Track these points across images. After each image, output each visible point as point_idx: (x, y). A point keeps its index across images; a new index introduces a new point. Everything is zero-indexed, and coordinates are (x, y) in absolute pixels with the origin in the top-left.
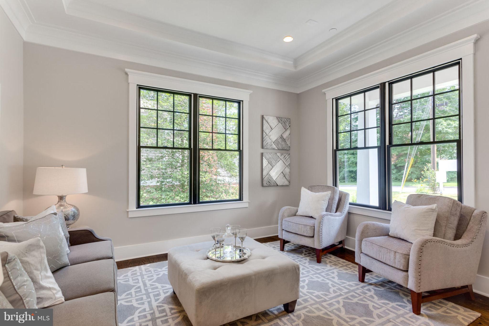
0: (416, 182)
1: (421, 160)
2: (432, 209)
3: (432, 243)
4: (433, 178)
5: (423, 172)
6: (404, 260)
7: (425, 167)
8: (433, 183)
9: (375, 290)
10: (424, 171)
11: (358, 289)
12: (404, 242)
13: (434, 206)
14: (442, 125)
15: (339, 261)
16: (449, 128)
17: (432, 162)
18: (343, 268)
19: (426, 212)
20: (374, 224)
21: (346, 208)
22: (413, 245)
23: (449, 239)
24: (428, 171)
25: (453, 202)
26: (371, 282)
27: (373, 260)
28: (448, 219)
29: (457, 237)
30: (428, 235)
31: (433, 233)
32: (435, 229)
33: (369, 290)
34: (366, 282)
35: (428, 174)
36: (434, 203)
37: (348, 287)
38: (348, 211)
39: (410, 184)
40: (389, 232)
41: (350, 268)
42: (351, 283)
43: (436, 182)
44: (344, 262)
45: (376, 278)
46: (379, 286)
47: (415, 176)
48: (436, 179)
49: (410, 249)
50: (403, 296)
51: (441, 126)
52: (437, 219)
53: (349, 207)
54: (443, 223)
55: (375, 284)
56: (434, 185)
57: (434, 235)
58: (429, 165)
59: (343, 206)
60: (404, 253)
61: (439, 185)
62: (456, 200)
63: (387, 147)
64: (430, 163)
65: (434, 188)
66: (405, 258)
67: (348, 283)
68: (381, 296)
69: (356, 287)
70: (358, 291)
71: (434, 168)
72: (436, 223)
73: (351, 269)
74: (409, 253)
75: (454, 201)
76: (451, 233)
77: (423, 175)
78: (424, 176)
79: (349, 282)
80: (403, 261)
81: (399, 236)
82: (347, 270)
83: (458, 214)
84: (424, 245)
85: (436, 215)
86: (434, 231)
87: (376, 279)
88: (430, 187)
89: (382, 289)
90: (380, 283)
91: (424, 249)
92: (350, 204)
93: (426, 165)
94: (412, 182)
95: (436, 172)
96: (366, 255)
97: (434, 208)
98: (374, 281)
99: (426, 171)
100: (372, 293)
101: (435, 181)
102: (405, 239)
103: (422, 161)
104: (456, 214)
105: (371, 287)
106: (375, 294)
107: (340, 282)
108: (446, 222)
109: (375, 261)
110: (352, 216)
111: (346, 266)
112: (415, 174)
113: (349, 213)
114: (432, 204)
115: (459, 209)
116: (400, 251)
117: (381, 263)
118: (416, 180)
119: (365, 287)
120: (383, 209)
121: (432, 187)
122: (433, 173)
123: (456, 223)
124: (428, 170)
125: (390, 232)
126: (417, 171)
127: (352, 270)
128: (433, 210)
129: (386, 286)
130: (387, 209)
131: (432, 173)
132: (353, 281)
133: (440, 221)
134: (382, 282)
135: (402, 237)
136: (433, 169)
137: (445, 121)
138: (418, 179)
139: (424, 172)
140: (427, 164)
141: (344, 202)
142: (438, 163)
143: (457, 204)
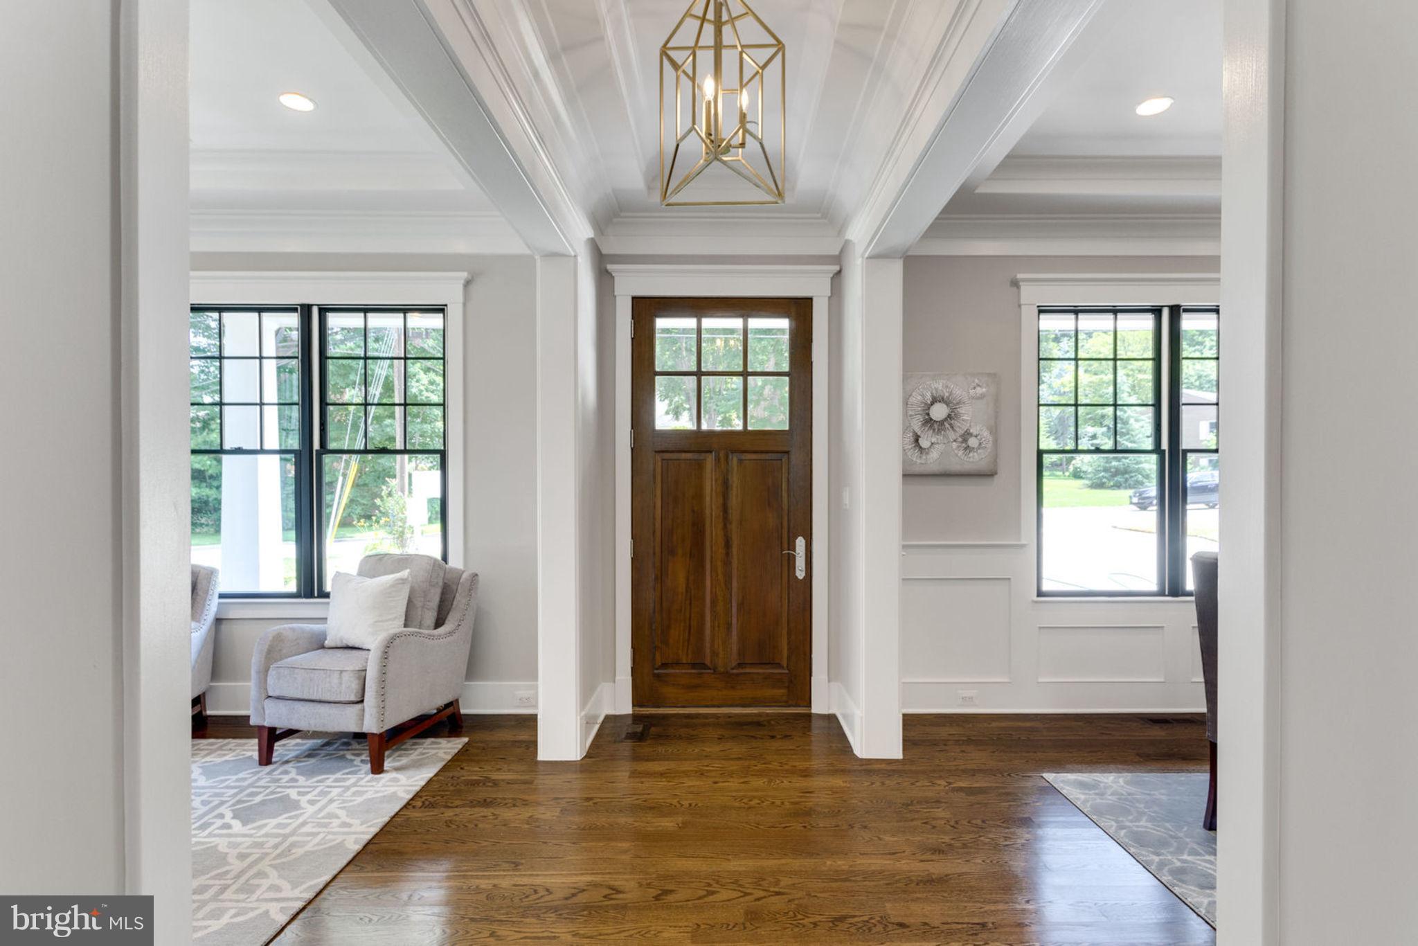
0: (363, 526)
1: (373, 467)
2: (402, 579)
3: (402, 639)
4: (401, 515)
5: (379, 500)
6: (357, 681)
7: (384, 488)
8: (400, 527)
9: (297, 768)
10: (381, 498)
11: (259, 779)
12: (354, 652)
13: (405, 573)
14: (417, 381)
15: (198, 744)
16: (433, 392)
17: (398, 475)
18: (213, 755)
19: (393, 586)
20: (293, 630)
21: (212, 607)
22: (371, 652)
23: (428, 628)
24: (390, 498)
25: (434, 563)
26: (286, 759)
27: (296, 703)
28: (425, 594)
29: (439, 623)
30: (396, 626)
31: (403, 622)
32: (406, 616)
33: (286, 772)
34: (275, 762)
35: (390, 504)
36: (406, 568)
37: (238, 784)
38: (216, 615)
39: (347, 532)
40: (326, 639)
41: (230, 749)
42: (241, 775)
43: (407, 525)
44: (212, 744)
45: (296, 748)
46: (306, 759)
47: (359, 510)
48: (406, 517)
49: (367, 659)
50: (353, 758)
51: (418, 384)
52: (409, 597)
53: (219, 604)
54: (418, 603)
55: (297, 758)
56: (403, 532)
57: (406, 626)
58: (393, 483)
59: (204, 605)
60: (357, 669)
61: (413, 533)
62: (438, 561)
63: (316, 454)
64: (394, 477)
65: (401, 538)
66: (359, 678)
67: (234, 777)
68: (310, 773)
69: (256, 778)
70: (262, 783)
71: (403, 491)
72: (408, 604)
73: (234, 750)
74: (366, 666)
75: (436, 560)
76: (430, 618)
77: (378, 508)
78: (380, 512)
79: (236, 774)
80: (355, 685)
81: (345, 643)
82: (225, 755)
83: (441, 584)
84: (389, 647)
85: (408, 590)
86: (406, 620)
87: (297, 750)
88: (394, 538)
89: (312, 761)
90: (307, 753)
91: (390, 651)
92: (222, 596)
93: (384, 483)
94: (354, 526)
95: (407, 500)
96: (278, 698)
97: (406, 576)
98: (293, 754)
99: (385, 497)
100: (293, 774)
101: (404, 521)
102: (356, 646)
103: (375, 471)
104: (437, 583)
105: (286, 767)
106: (298, 774)
107: (214, 782)
108: (422, 599)
109: (298, 705)
110: (224, 627)
111: (220, 748)
112: (360, 504)
113: (218, 621)
114: (402, 570)
115: (442, 574)
116: (351, 668)
117: (311, 704)
118: (362, 520)
119: (273, 770)
120: (306, 596)
121: (398, 538)
122: (401, 502)
123: (436, 599)
124: (390, 494)
125: (328, 638)
126: (364, 497)
127: (238, 751)
128: (403, 581)
129: (319, 754)
130: (316, 595)
131: (398, 503)
132: (246, 770)
133: (414, 600)
134: (310, 750)
135: (350, 645)
136: (400, 493)
137: (425, 373)
138: (368, 517)
139: (382, 501)
140: (387, 479)
141: (207, 592)
142: (410, 475)
143: (439, 565)
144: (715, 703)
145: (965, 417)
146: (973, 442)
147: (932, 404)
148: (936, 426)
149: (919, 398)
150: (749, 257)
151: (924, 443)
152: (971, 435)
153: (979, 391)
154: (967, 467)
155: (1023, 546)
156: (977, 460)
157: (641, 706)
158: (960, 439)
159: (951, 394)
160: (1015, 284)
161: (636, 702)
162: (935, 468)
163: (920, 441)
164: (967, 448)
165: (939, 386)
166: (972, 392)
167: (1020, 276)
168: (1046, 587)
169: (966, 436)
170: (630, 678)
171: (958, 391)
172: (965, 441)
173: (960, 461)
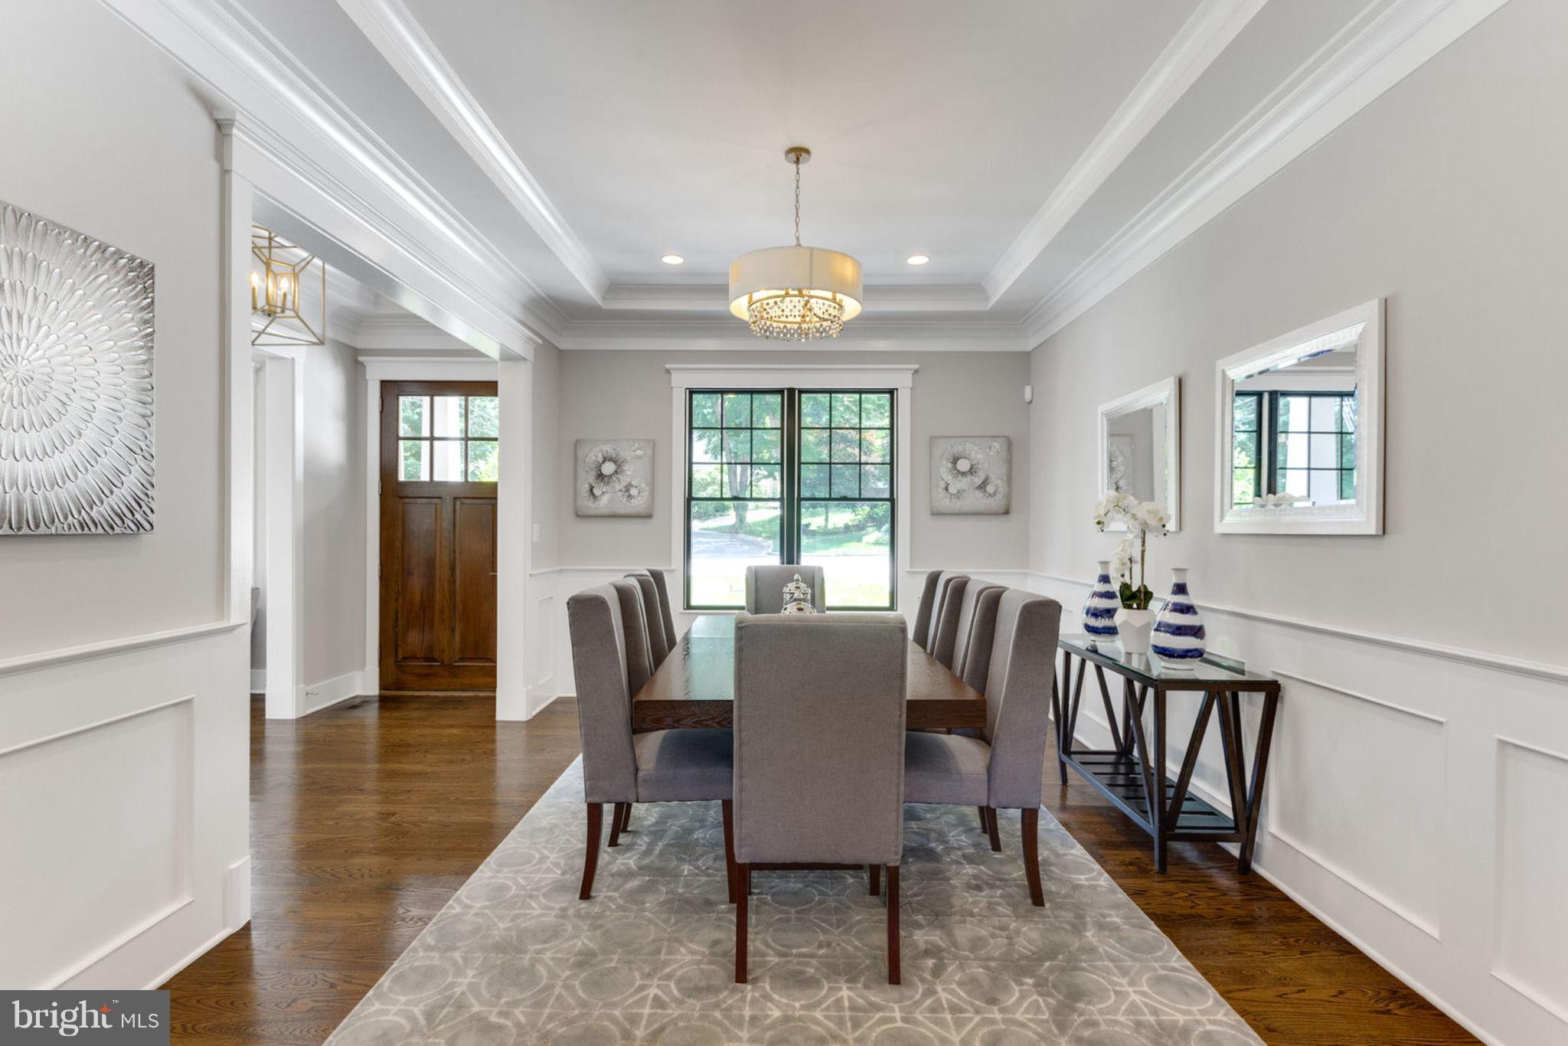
144: (442, 687)
145: (628, 473)
146: (633, 491)
147: (603, 462)
148: (606, 479)
149: (594, 458)
150: (444, 350)
151: (597, 492)
152: (632, 486)
153: (639, 452)
154: (629, 510)
155: (674, 571)
156: (638, 504)
157: (386, 689)
158: (624, 489)
159: (617, 455)
160: (668, 371)
161: (383, 686)
162: (606, 511)
163: (594, 491)
164: (630, 496)
165: (608, 448)
166: (633, 454)
167: (668, 366)
168: (693, 603)
169: (628, 488)
170: (377, 669)
171: (625, 453)
172: (628, 490)
173: (623, 506)
